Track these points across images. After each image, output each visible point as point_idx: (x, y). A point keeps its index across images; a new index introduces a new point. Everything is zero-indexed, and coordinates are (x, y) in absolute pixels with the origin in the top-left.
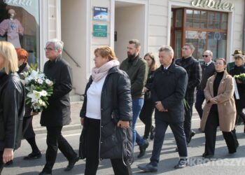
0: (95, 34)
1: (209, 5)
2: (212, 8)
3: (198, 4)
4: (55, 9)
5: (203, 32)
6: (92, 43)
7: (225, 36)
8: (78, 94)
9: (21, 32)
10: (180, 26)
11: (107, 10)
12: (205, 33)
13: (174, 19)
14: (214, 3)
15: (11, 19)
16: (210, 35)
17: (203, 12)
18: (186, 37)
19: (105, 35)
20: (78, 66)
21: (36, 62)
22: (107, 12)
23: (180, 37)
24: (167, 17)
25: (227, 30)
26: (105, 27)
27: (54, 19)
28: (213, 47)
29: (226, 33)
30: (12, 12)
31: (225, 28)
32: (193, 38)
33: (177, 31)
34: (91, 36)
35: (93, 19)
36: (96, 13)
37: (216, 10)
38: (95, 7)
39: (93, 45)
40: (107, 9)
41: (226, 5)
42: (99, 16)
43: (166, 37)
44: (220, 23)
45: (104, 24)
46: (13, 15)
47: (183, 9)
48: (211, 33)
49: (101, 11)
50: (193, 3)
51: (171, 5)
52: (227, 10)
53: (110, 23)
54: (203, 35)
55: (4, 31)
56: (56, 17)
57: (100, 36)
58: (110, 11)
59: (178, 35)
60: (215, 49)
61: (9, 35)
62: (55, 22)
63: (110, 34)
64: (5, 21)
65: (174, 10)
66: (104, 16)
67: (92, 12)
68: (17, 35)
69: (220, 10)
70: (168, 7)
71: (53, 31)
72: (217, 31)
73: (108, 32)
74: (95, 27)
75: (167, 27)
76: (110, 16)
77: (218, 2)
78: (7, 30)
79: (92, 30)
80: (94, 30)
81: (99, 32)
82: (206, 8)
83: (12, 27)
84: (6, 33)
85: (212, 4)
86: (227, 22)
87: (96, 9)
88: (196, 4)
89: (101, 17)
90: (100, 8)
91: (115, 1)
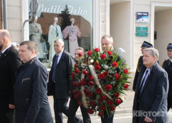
0: (138, 35)
4: (105, 15)
6: (135, 41)
9: (79, 35)
11: (147, 14)
15: (72, 26)
19: (146, 35)
22: (147, 16)
26: (147, 28)
27: (104, 23)
30: (73, 20)
34: (134, 36)
35: (136, 22)
36: (138, 17)
38: (137, 13)
39: (136, 43)
40: (147, 13)
42: (141, 19)
45: (145, 26)
46: (73, 22)
49: (143, 16)
53: (150, 25)
55: (67, 35)
56: (106, 22)
57: (142, 36)
58: (150, 15)
61: (70, 38)
62: (105, 26)
63: (150, 34)
64: (68, 27)
66: (145, 19)
67: (135, 17)
68: (76, 37)
73: (148, 32)
74: (138, 29)
78: (69, 34)
79: (135, 32)
80: (137, 31)
81: (141, 32)
83: (72, 32)
84: (68, 36)
87: (139, 14)
89: (143, 20)
90: (142, 13)
91: (155, 7)
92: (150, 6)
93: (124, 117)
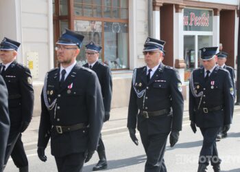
5: (97, 23)
10: (66, 13)
12: (100, 23)
13: (56, 4)
16: (107, 26)
18: (75, 30)
24: (47, 1)
25: (127, 20)
29: (128, 24)
31: (125, 18)
32: (84, 30)
33: (61, 19)
43: (48, 30)
44: (119, 9)
48: (108, 23)
54: (98, 26)
72: (115, 21)
75: (47, 15)
86: (127, 9)
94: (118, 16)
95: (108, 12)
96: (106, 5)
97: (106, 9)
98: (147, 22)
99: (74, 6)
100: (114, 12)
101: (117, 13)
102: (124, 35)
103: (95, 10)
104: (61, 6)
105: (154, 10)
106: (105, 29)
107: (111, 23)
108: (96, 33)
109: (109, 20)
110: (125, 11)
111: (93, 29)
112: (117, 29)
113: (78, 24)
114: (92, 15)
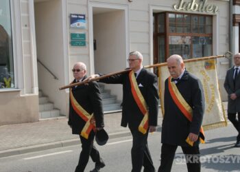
0: (72, 44)
1: (192, 8)
2: (195, 11)
3: (180, 8)
4: (28, 17)
5: (187, 37)
6: (70, 53)
7: (210, 40)
8: (57, 109)
10: (163, 31)
11: (84, 18)
12: (190, 37)
13: (156, 24)
14: (197, 5)
16: (195, 40)
17: (186, 16)
18: (170, 43)
19: (84, 44)
20: (55, 78)
21: (10, 77)
22: (84, 19)
23: (163, 44)
24: (149, 22)
25: (212, 34)
26: (83, 36)
27: (27, 28)
28: (199, 52)
29: (212, 37)
31: (209, 32)
32: (177, 43)
33: (160, 36)
34: (69, 45)
35: (70, 28)
36: (73, 20)
37: (200, 13)
38: (71, 14)
39: (71, 55)
40: (84, 16)
41: (210, 8)
42: (76, 24)
43: (149, 44)
44: (204, 26)
45: (82, 32)
47: (165, 14)
48: (196, 37)
49: (78, 19)
50: (175, 7)
51: (152, 9)
52: (211, 13)
53: (88, 31)
54: (188, 40)
56: (29, 26)
57: (78, 45)
58: (88, 18)
59: (161, 42)
60: (201, 54)
62: (29, 31)
63: (88, 43)
65: (156, 15)
66: (81, 24)
67: (68, 20)
69: (204, 13)
70: (149, 12)
71: (27, 41)
72: (201, 36)
73: (87, 41)
74: (73, 36)
75: (149, 33)
76: (88, 23)
77: (201, 5)
79: (69, 40)
80: (71, 38)
81: (77, 41)
82: (189, 11)
85: (195, 7)
86: (212, 26)
87: (73, 16)
88: (178, 8)
89: (78, 25)
90: (78, 15)
91: (93, 8)
92: (87, 6)
93: (60, 153)
94: (204, 32)
95: (196, 29)
96: (195, 24)
97: (194, 27)
98: (228, 36)
99: (170, 25)
100: (201, 28)
101: (203, 29)
102: (209, 46)
103: (186, 28)
104: (159, 26)
105: (234, 25)
106: (193, 42)
107: (198, 37)
108: (186, 46)
109: (196, 35)
110: (210, 27)
111: (184, 43)
112: (203, 42)
113: (173, 39)
114: (183, 32)
